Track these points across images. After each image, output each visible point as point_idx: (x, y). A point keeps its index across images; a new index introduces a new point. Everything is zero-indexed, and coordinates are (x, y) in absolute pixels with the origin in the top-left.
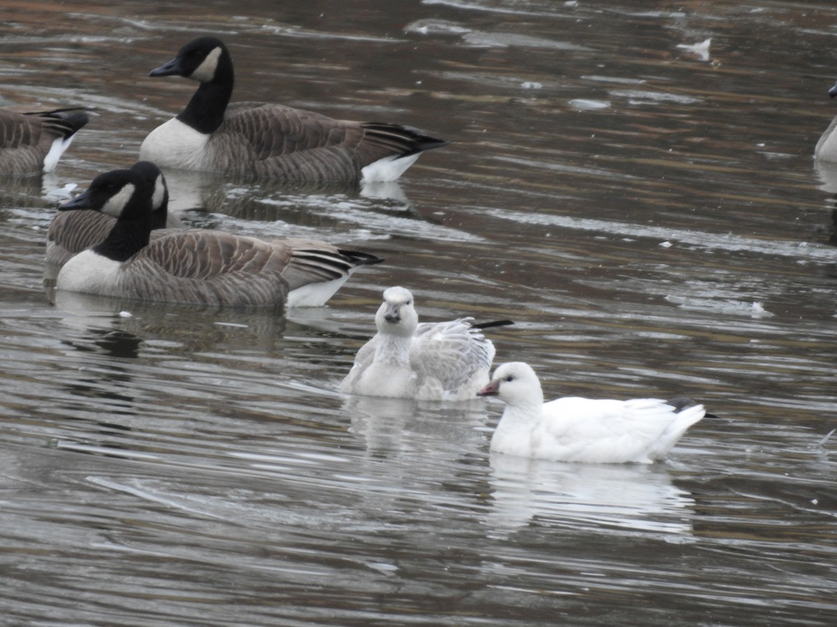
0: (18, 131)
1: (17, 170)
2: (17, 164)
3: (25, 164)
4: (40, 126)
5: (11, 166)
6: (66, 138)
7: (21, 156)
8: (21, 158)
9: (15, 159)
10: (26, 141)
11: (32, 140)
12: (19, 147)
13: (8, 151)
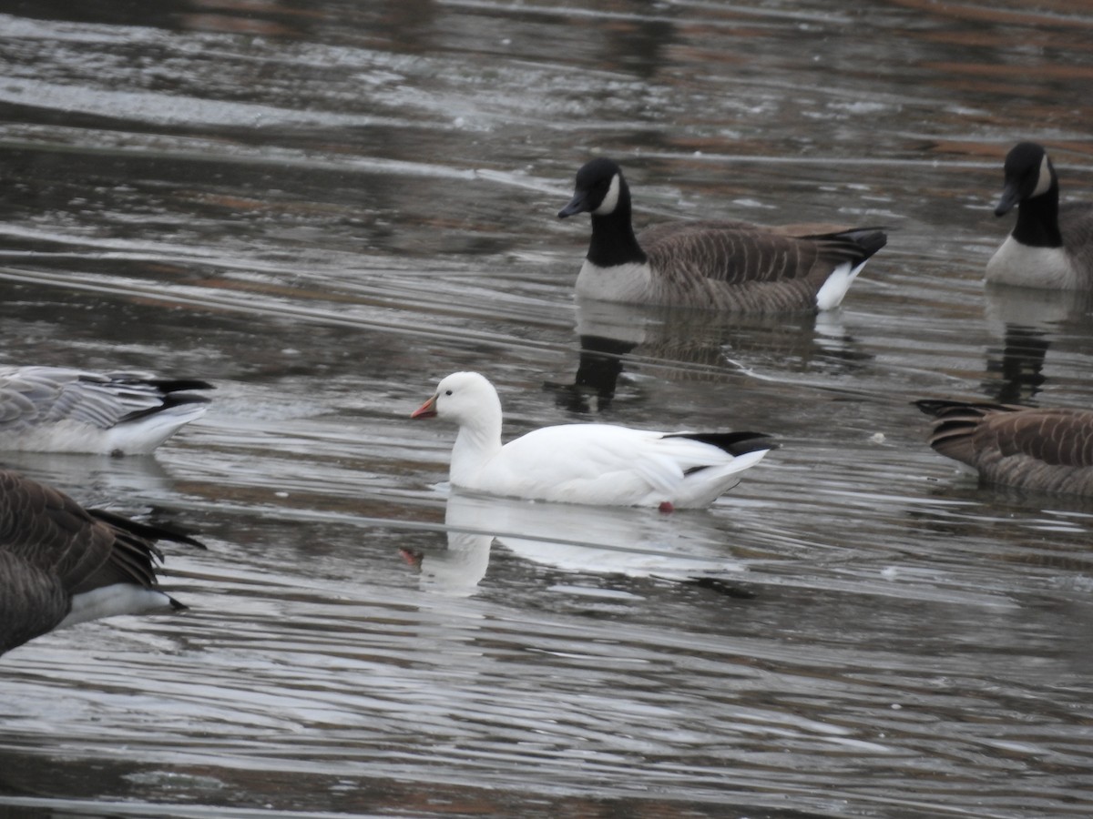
0: (780, 261)
1: (769, 308)
2: (771, 300)
3: (782, 301)
4: (814, 252)
5: (762, 303)
6: (855, 265)
7: (777, 291)
8: (777, 295)
9: (767, 295)
10: (790, 273)
11: (799, 271)
12: (778, 280)
13: (760, 286)
